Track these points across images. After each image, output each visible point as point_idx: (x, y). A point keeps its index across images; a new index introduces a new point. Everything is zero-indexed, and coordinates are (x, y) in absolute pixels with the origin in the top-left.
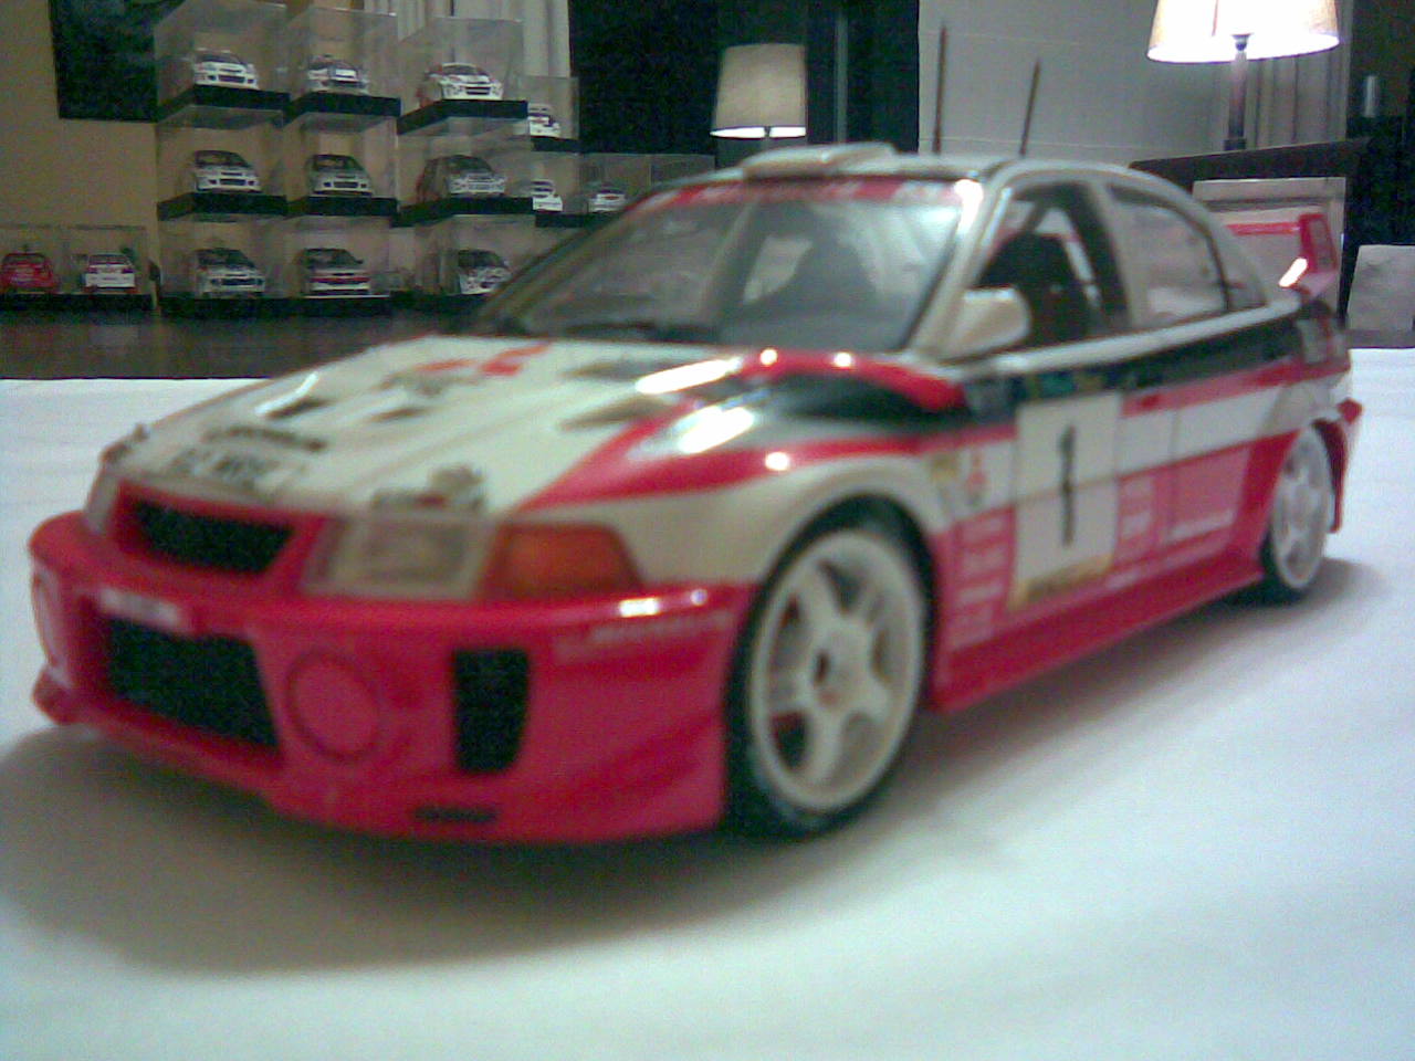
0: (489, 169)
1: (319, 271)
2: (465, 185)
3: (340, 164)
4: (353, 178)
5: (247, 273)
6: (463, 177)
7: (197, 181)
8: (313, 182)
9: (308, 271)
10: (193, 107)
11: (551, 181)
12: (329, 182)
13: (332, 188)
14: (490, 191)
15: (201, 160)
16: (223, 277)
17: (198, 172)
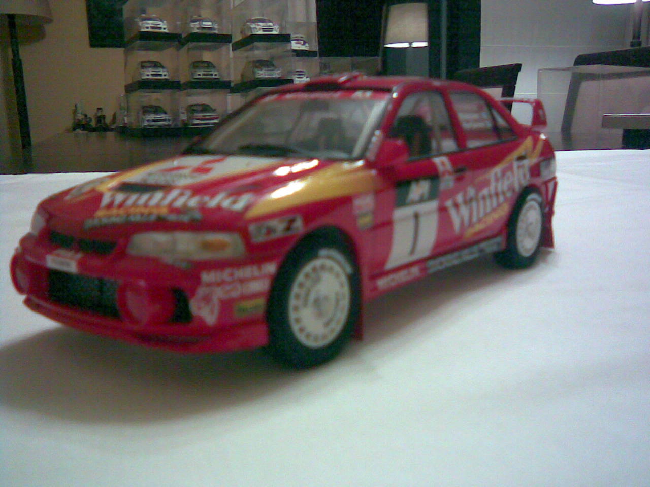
0: (273, 66)
1: (196, 114)
2: (263, 74)
3: (206, 65)
4: (211, 71)
5: (163, 116)
6: (261, 70)
7: (141, 74)
8: (192, 74)
9: (190, 115)
10: (138, 42)
11: (305, 70)
12: (200, 74)
13: (201, 76)
14: (274, 76)
15: (143, 65)
16: (153, 118)
17: (141, 71)
